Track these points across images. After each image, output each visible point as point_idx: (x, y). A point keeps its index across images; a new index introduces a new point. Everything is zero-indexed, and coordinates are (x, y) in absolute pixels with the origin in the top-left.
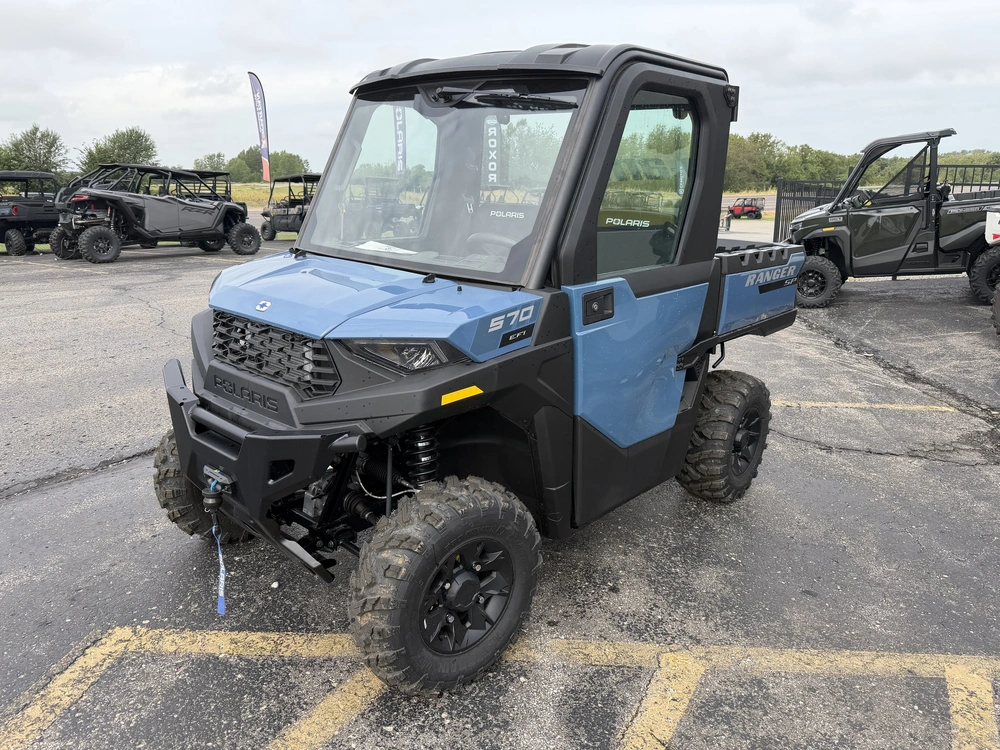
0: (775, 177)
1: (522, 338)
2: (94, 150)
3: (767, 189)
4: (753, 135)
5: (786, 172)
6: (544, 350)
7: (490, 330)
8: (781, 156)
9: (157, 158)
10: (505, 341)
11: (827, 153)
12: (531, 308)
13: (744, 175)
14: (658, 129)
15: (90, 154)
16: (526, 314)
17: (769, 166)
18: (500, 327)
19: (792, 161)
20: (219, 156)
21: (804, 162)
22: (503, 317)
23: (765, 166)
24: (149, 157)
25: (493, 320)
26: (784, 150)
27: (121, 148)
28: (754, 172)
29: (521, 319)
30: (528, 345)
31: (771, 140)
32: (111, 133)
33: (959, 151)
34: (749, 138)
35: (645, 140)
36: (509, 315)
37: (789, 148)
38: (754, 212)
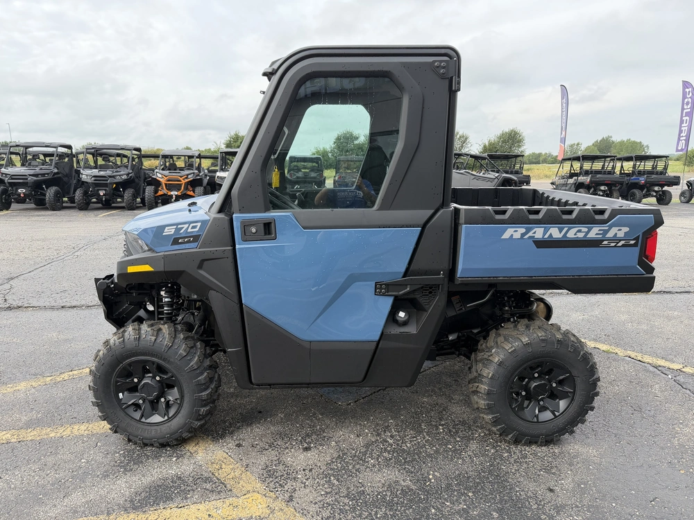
1: (189, 242)
2: (487, 144)
6: (204, 252)
7: (164, 234)
9: (525, 147)
10: (176, 242)
12: (199, 224)
15: (485, 146)
16: (193, 227)
18: (172, 233)
20: (578, 144)
22: (175, 227)
24: (519, 147)
25: (167, 228)
27: (503, 142)
29: (189, 230)
30: (192, 248)
32: (499, 133)
36: (179, 226)
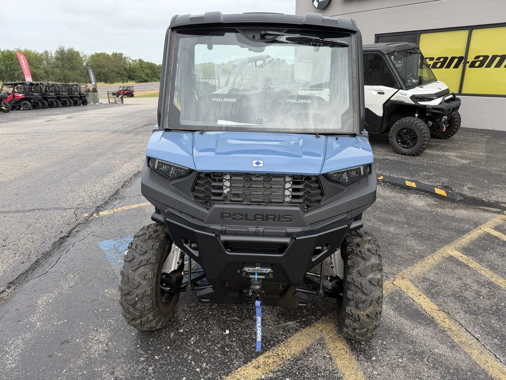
0: (129, 75)
3: (127, 82)
4: (114, 53)
5: (134, 72)
8: (130, 64)
11: (151, 63)
13: (114, 74)
14: (60, 49)
17: (125, 70)
19: (136, 67)
21: (142, 67)
23: (123, 70)
26: (131, 61)
28: (118, 73)
31: (124, 56)
33: (203, 63)
34: (112, 55)
35: (53, 55)
37: (133, 60)
38: (130, 93)
